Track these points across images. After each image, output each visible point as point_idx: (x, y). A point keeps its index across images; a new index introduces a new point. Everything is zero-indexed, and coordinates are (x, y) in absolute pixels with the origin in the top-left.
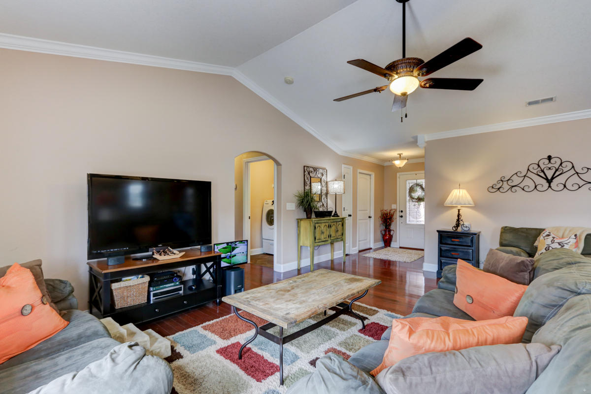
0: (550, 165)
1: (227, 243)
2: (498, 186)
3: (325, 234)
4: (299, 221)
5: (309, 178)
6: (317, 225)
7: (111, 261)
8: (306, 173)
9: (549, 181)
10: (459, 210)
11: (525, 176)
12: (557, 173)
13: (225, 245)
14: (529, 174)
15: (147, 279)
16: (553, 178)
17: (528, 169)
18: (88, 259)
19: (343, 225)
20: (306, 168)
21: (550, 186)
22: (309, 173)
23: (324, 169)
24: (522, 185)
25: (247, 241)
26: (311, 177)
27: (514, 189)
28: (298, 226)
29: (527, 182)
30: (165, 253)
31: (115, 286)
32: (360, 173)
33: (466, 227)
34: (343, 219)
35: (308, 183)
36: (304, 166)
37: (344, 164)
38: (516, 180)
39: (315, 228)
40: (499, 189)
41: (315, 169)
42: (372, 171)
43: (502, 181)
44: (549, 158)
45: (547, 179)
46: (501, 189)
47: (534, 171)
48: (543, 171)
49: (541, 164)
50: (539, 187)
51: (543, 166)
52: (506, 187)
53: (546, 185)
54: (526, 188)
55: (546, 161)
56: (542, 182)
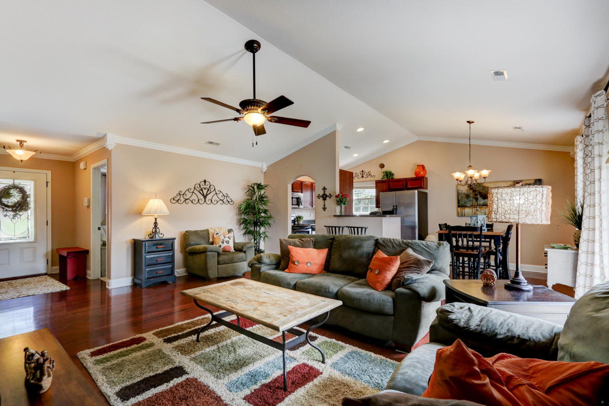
0: (205, 187)
2: (177, 199)
9: (205, 197)
10: (156, 219)
11: (193, 192)
12: (209, 192)
14: (195, 191)
16: (207, 195)
17: (195, 188)
21: (205, 201)
24: (191, 199)
27: (187, 201)
29: (194, 197)
33: (161, 234)
38: (188, 195)
40: (178, 201)
43: (180, 194)
44: (205, 181)
45: (203, 195)
46: (179, 201)
47: (198, 189)
48: (202, 190)
49: (201, 185)
50: (200, 201)
51: (202, 187)
52: (182, 199)
53: (203, 200)
54: (193, 201)
55: (204, 183)
56: (201, 197)
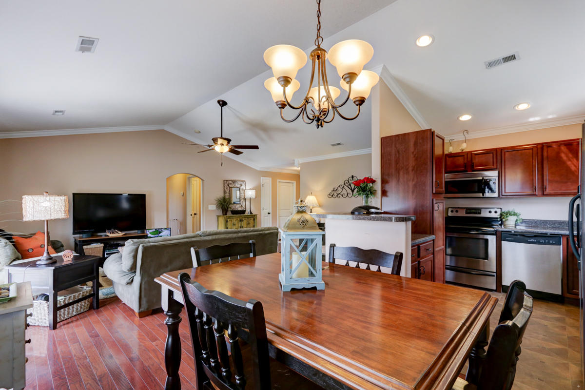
0: (353, 181)
1: (156, 229)
2: (332, 194)
3: (236, 226)
4: (218, 216)
5: (229, 188)
6: (228, 220)
7: (84, 236)
8: (226, 185)
10: (311, 209)
11: (343, 188)
13: (154, 230)
14: (345, 187)
15: (102, 245)
16: (354, 189)
17: (344, 184)
18: (73, 234)
19: (254, 220)
20: (225, 182)
21: (353, 194)
22: (228, 185)
23: (242, 181)
24: (342, 194)
25: (170, 228)
26: (230, 188)
27: (339, 195)
28: (218, 221)
29: (344, 192)
30: (113, 233)
31: (85, 247)
32: (279, 182)
34: (255, 215)
35: (228, 191)
36: (224, 181)
37: (263, 176)
38: (339, 190)
39: (227, 221)
41: (234, 182)
42: (293, 180)
43: (334, 190)
44: (353, 177)
45: (351, 189)
46: (333, 196)
47: (347, 185)
48: (350, 185)
49: (349, 181)
50: (349, 194)
51: (350, 182)
52: (336, 194)
53: (351, 193)
54: (343, 195)
55: (351, 179)
56: (350, 191)
